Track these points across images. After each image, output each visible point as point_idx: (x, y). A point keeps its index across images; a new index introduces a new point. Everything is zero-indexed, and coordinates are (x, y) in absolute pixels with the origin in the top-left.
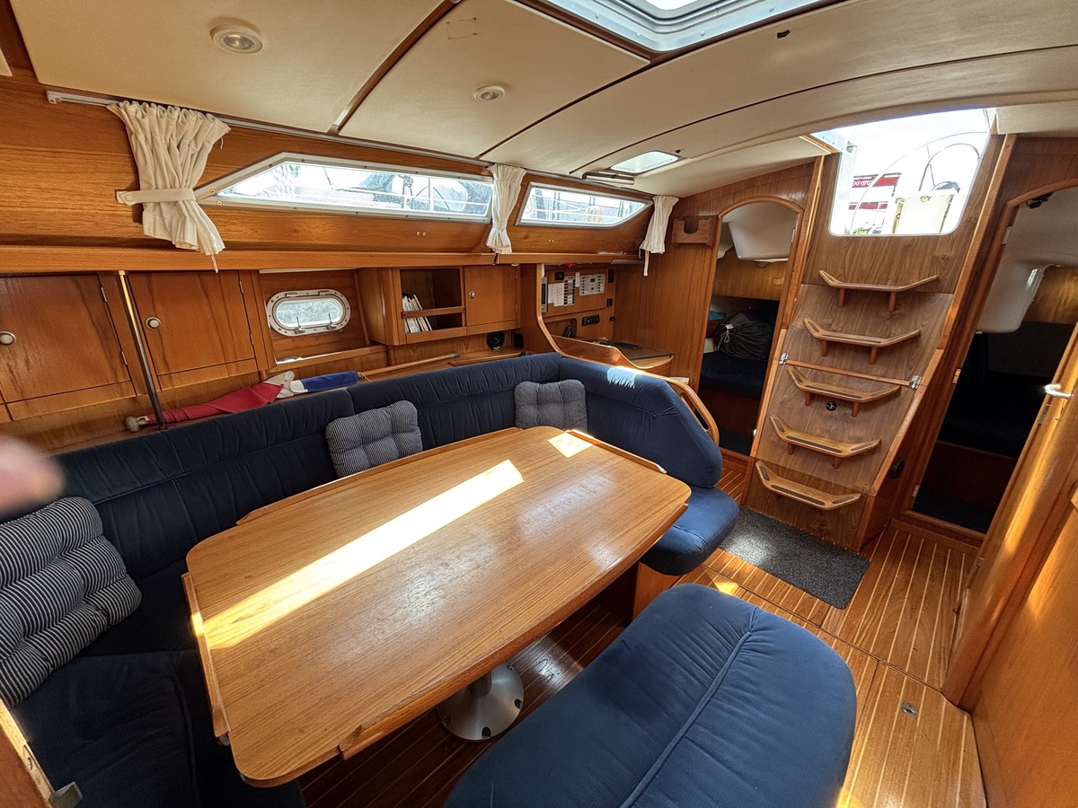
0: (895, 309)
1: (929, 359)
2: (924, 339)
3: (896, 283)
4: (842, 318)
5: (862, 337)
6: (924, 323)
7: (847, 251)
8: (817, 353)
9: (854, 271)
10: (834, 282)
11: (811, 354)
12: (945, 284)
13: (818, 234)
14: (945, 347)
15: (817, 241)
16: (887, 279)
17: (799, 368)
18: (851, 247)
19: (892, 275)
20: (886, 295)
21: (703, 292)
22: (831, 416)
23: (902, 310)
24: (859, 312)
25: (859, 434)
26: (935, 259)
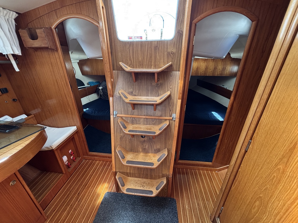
0: (158, 81)
1: (176, 105)
2: (172, 96)
3: (155, 67)
4: (137, 88)
5: (148, 97)
6: (171, 87)
7: (130, 50)
8: (130, 108)
9: (136, 62)
10: (128, 69)
11: (127, 109)
12: (175, 67)
13: (113, 40)
14: (181, 98)
15: (113, 44)
16: (151, 65)
17: (124, 118)
18: (131, 48)
19: (153, 63)
20: (153, 74)
21: (64, 79)
22: (144, 141)
23: (161, 81)
24: (143, 84)
25: (158, 147)
26: (169, 54)
